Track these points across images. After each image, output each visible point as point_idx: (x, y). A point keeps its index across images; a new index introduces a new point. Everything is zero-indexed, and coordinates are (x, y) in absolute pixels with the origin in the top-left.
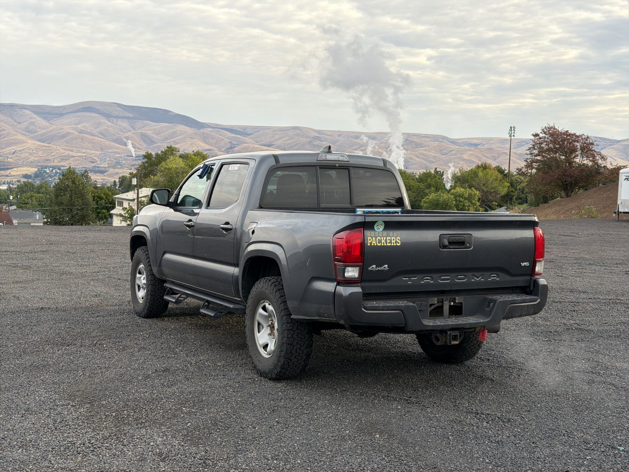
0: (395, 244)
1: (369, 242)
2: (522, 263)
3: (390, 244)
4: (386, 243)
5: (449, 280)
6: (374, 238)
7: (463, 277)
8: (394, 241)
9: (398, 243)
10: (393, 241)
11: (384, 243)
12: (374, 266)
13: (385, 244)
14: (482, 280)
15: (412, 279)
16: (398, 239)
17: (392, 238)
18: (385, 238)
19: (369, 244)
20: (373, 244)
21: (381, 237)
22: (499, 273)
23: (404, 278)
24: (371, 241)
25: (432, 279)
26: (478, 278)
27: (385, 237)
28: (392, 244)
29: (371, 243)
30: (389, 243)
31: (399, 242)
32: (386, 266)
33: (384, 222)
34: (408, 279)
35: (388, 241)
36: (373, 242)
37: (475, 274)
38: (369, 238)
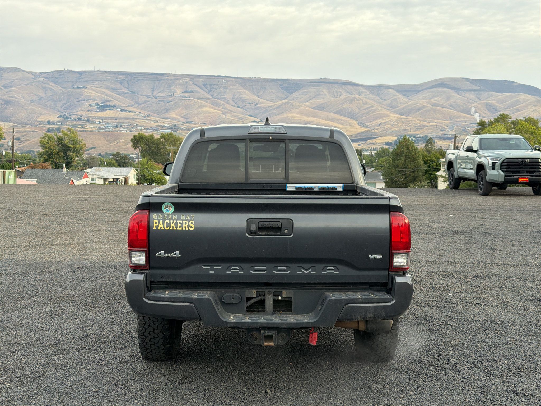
0: (187, 229)
1: (155, 225)
2: (370, 256)
3: (181, 229)
4: (176, 227)
5: (265, 271)
6: (161, 221)
7: (285, 268)
8: (186, 226)
9: (192, 227)
10: (184, 225)
11: (173, 227)
12: (162, 252)
13: (175, 229)
14: (312, 273)
15: (215, 268)
16: (192, 223)
17: (184, 222)
18: (175, 221)
19: (155, 228)
20: (159, 228)
21: (170, 220)
22: (339, 266)
23: (204, 266)
24: (157, 225)
25: (242, 269)
26: (306, 270)
27: (175, 220)
28: (184, 229)
29: (157, 227)
30: (180, 227)
31: (193, 226)
32: (177, 252)
33: (173, 204)
34: (209, 267)
35: (179, 225)
36: (160, 226)
37: (304, 265)
38: (155, 221)
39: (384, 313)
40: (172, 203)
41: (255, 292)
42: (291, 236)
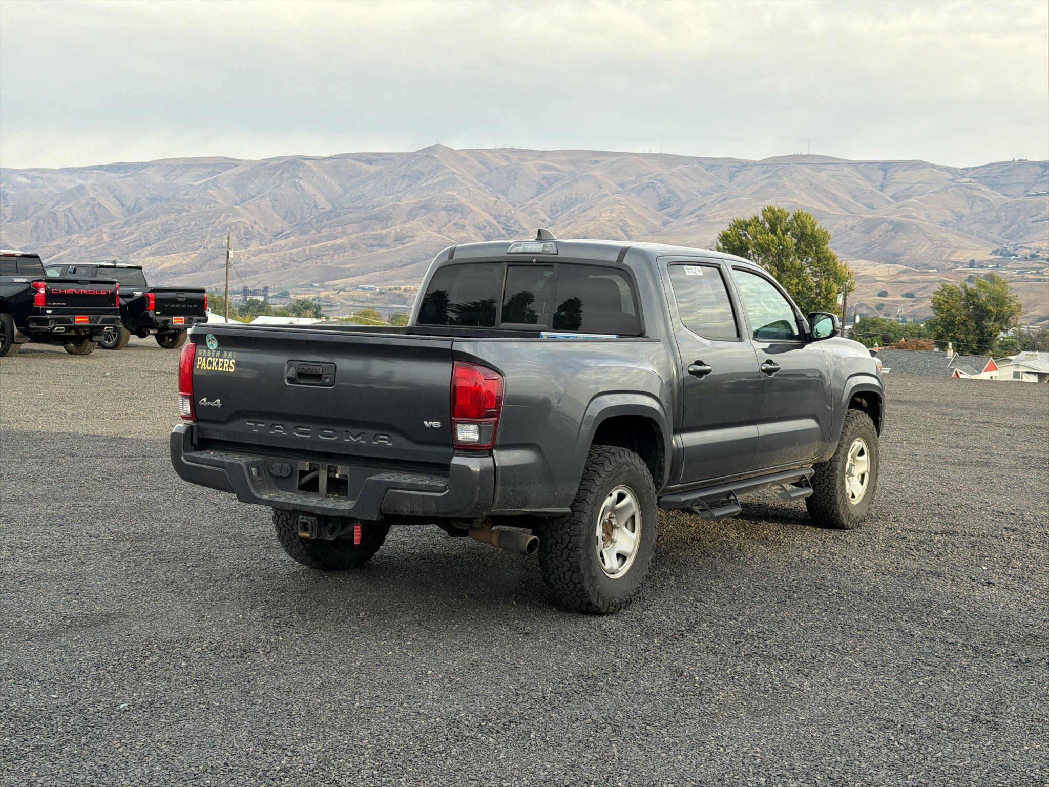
0: (227, 370)
1: (199, 363)
2: (425, 422)
3: (221, 370)
4: (218, 368)
5: (309, 434)
6: (205, 358)
7: (331, 432)
8: (227, 365)
9: (232, 368)
10: (225, 365)
11: (214, 367)
12: (205, 399)
13: (216, 369)
14: (361, 442)
15: (259, 425)
16: (232, 363)
17: (226, 360)
18: (217, 359)
19: (198, 367)
20: (202, 368)
21: (212, 358)
22: (391, 434)
23: (248, 422)
24: (200, 363)
25: (285, 430)
26: (355, 437)
27: (217, 357)
28: (224, 370)
29: (200, 366)
30: (221, 367)
31: (233, 366)
32: (218, 401)
33: (216, 336)
34: (253, 424)
35: (220, 364)
36: (203, 365)
37: (351, 430)
38: (199, 358)
39: (434, 506)
40: (214, 335)
41: (308, 463)
42: (332, 388)
